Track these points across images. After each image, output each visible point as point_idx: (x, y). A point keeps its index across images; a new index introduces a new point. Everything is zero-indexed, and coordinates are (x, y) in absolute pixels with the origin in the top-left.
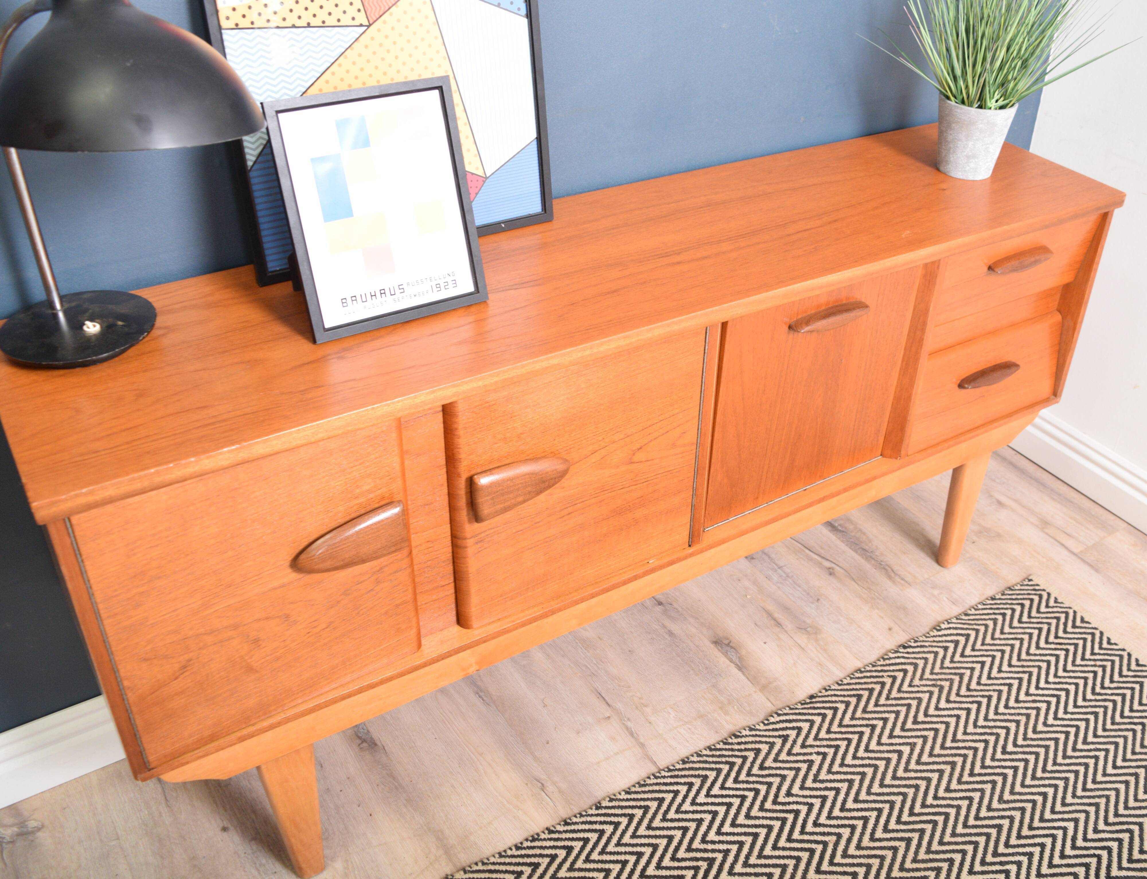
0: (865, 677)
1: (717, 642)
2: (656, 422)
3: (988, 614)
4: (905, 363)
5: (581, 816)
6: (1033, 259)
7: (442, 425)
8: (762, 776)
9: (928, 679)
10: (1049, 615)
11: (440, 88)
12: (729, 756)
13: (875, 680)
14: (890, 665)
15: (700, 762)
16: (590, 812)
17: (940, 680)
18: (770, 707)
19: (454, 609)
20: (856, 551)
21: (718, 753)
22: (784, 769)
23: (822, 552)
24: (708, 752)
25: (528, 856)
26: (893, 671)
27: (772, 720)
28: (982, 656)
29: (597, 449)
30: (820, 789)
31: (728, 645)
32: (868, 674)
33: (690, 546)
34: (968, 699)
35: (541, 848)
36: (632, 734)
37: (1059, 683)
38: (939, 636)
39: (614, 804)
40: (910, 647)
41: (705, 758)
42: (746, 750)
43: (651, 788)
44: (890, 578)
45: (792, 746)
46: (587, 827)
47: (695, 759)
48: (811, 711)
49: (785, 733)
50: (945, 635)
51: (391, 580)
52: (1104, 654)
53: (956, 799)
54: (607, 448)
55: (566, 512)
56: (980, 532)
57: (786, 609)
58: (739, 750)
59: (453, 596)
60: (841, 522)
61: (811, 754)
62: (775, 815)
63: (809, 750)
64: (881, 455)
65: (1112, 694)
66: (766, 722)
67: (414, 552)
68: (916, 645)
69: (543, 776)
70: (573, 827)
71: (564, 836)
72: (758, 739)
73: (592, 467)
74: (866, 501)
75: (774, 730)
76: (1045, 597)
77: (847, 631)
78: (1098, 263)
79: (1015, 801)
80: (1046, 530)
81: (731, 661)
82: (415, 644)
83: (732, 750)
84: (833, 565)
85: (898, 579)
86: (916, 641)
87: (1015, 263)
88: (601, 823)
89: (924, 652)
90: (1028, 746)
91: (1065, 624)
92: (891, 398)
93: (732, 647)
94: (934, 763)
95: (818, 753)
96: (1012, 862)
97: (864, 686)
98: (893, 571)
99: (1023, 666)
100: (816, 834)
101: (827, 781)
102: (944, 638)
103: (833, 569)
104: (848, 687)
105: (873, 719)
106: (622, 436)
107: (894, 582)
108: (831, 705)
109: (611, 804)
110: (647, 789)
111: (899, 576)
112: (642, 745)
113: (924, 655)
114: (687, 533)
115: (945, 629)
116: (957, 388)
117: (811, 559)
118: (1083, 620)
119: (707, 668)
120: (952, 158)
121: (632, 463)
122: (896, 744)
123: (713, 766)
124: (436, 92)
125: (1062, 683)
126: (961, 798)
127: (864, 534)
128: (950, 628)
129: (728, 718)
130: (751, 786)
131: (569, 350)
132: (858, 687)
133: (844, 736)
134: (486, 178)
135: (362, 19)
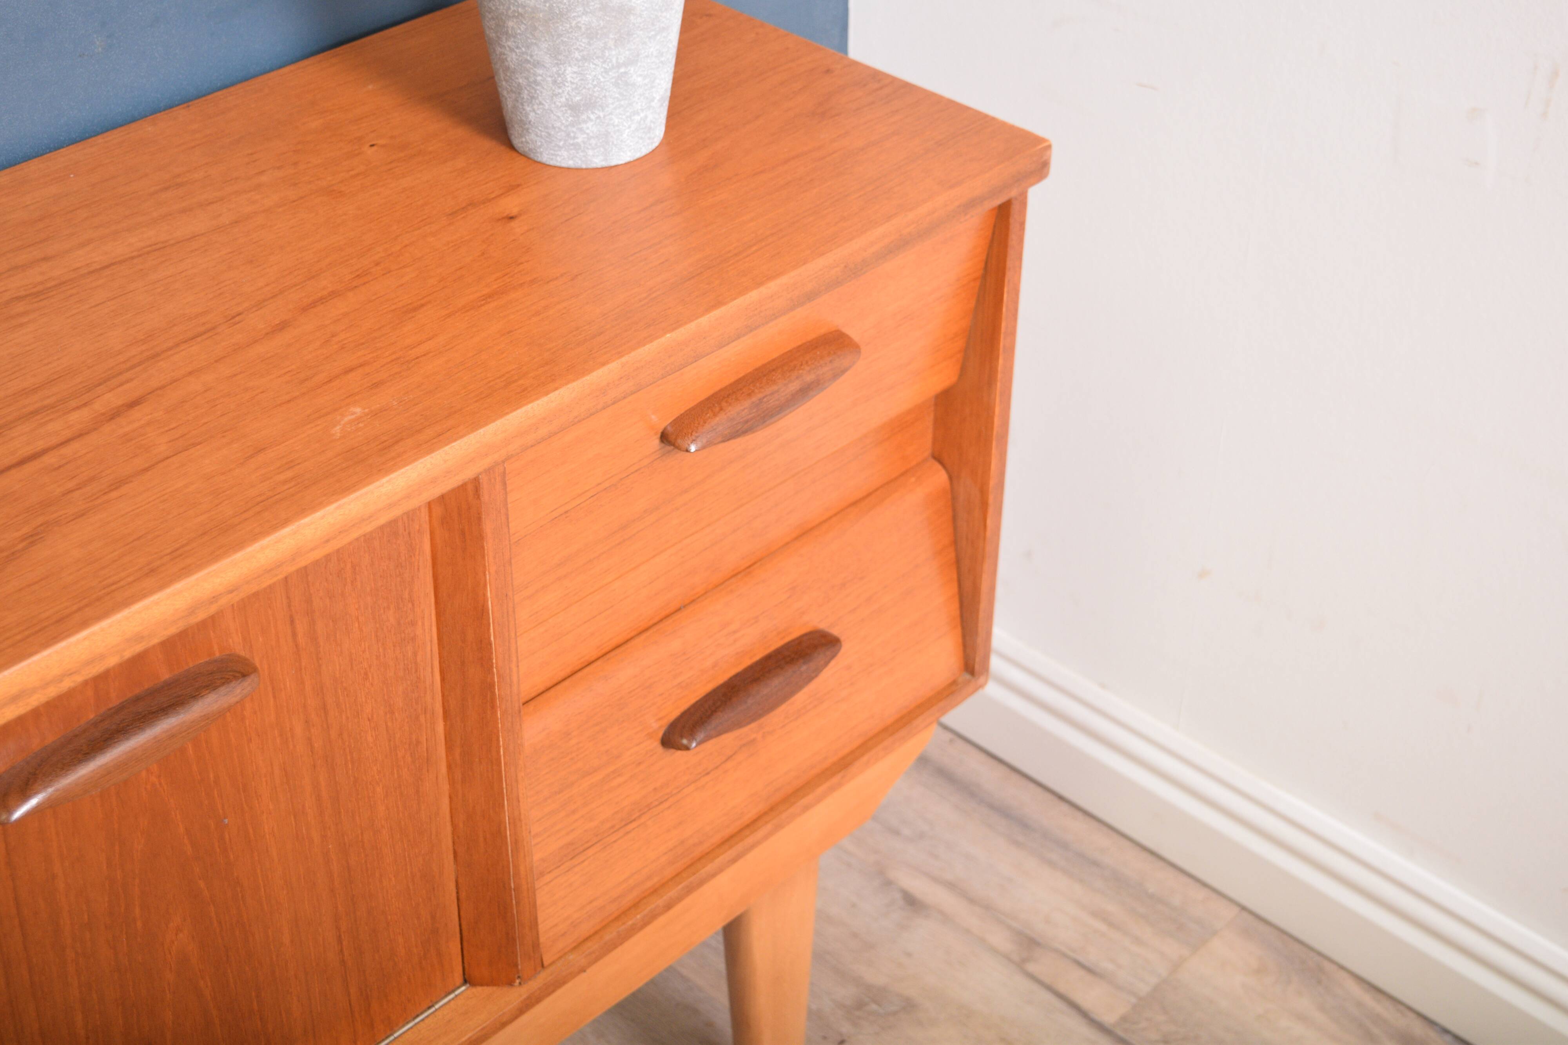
4: (457, 751)
6: (794, 386)
56: (860, 1005)
64: (465, 981)
78: (1013, 333)
87: (739, 410)
116: (660, 749)
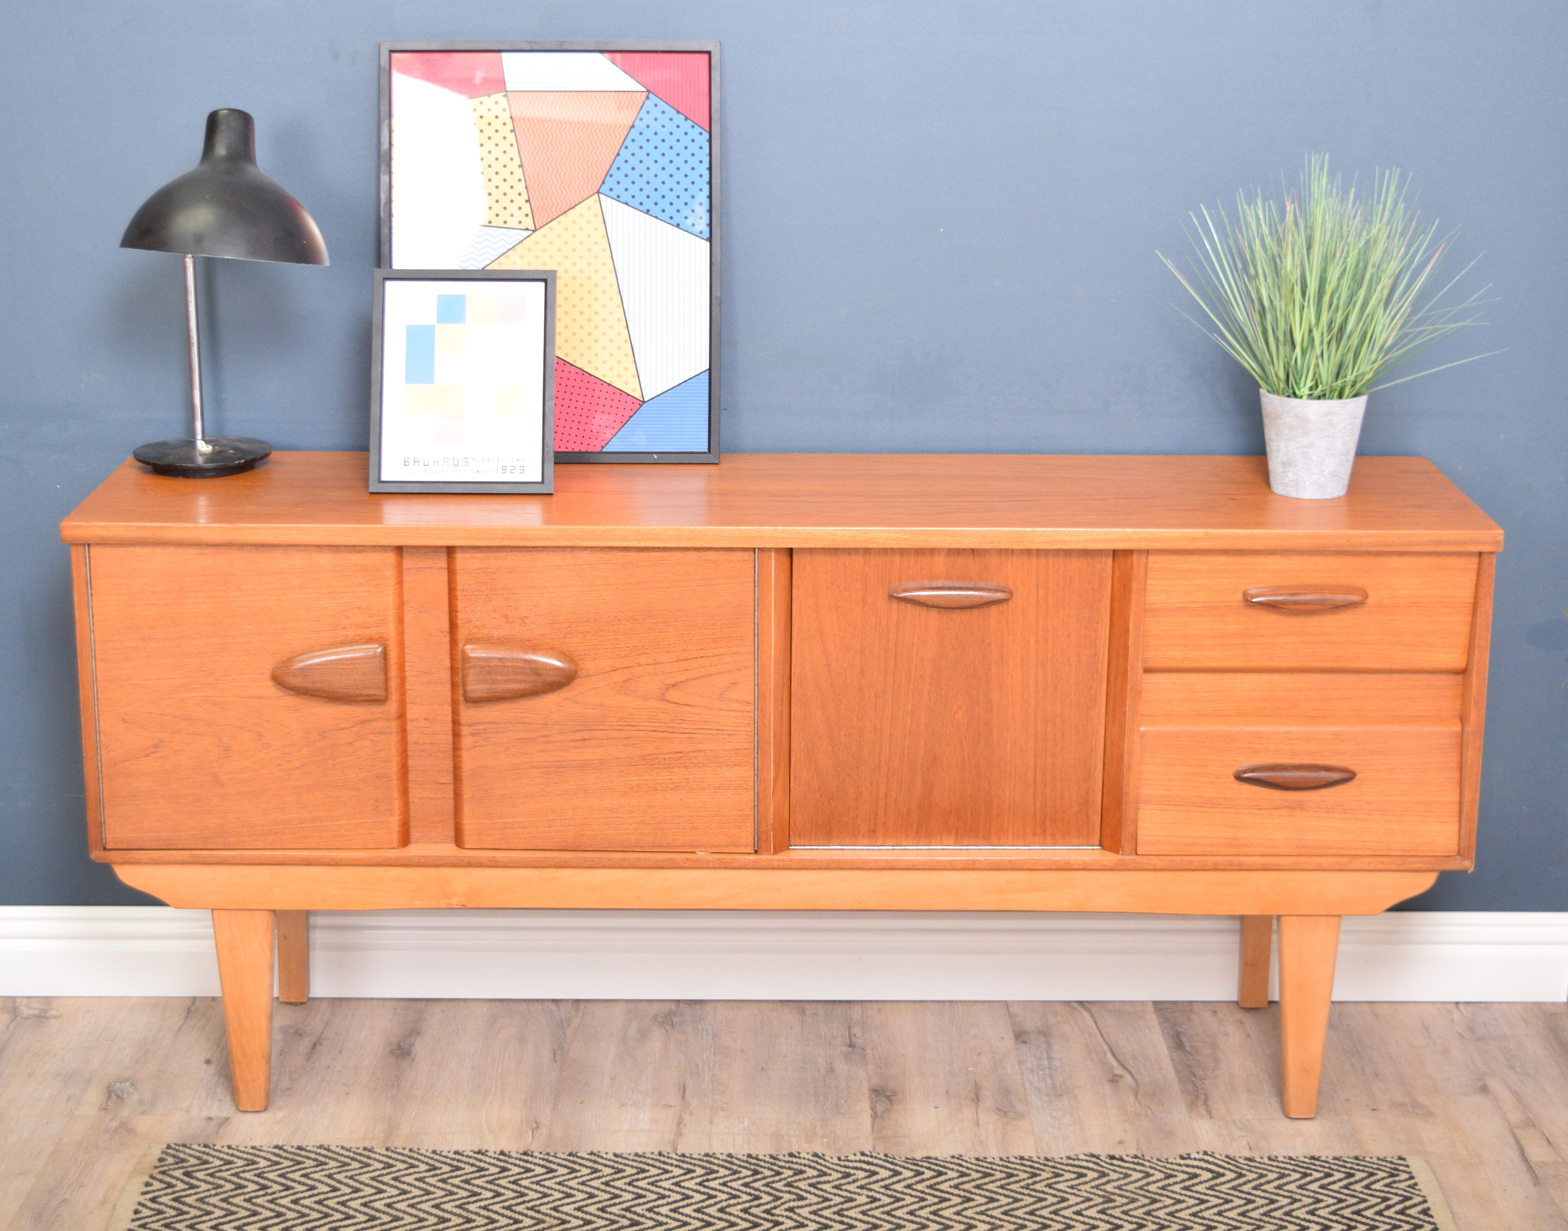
0: (1020, 1164)
1: (877, 1091)
2: (694, 656)
3: (1283, 1168)
5: (547, 1154)
7: (447, 585)
9: (1103, 1190)
10: (1377, 1193)
11: (546, 281)
12: (762, 1167)
13: (1030, 1169)
14: (1069, 1164)
15: (724, 1160)
16: (559, 1155)
19: (452, 821)
21: (754, 1161)
22: (813, 1193)
24: (744, 1157)
26: (1067, 1170)
28: (1213, 1196)
29: (619, 666)
31: (889, 1096)
32: (1028, 1163)
33: (756, 852)
36: (679, 1123)
39: (591, 1157)
40: (1122, 1159)
41: (734, 1160)
42: (789, 1168)
43: (644, 1160)
44: (1192, 1104)
45: (847, 1183)
46: (543, 1163)
47: (723, 1156)
48: (908, 1165)
49: (853, 1171)
51: (375, 741)
54: (630, 669)
55: (578, 736)
57: (1006, 1091)
58: (779, 1166)
59: (453, 803)
60: (1199, 1044)
61: (861, 1194)
62: (753, 1218)
63: (864, 1191)
64: (1100, 845)
68: (1132, 1161)
69: (546, 1122)
70: (528, 1158)
71: (512, 1160)
72: (814, 1165)
73: (612, 688)
74: (1066, 903)
75: (841, 1165)
76: (1400, 1177)
77: (1059, 1129)
80: (1516, 1130)
81: (873, 1108)
82: (401, 835)
83: (773, 1164)
84: (1126, 1074)
85: (1201, 1108)
86: (1136, 1157)
88: (560, 1165)
89: (1134, 1169)
91: (1389, 1207)
93: (890, 1100)
95: (870, 1197)
97: (1007, 1170)
98: (1205, 1100)
103: (1122, 1077)
104: (986, 1164)
105: (979, 1194)
106: (650, 661)
107: (1192, 1110)
108: (941, 1169)
109: (588, 1157)
110: (640, 1159)
111: (1207, 1107)
112: (680, 1134)
113: (1131, 1172)
114: (750, 833)
116: (1235, 781)
117: (1103, 1063)
118: (1424, 1210)
119: (835, 1104)
121: (664, 700)
122: (978, 1220)
123: (736, 1167)
124: (543, 284)
127: (1218, 1061)
129: (804, 1143)
130: (757, 1193)
132: (999, 1168)
133: (921, 1195)
134: (644, 402)
135: (529, 223)
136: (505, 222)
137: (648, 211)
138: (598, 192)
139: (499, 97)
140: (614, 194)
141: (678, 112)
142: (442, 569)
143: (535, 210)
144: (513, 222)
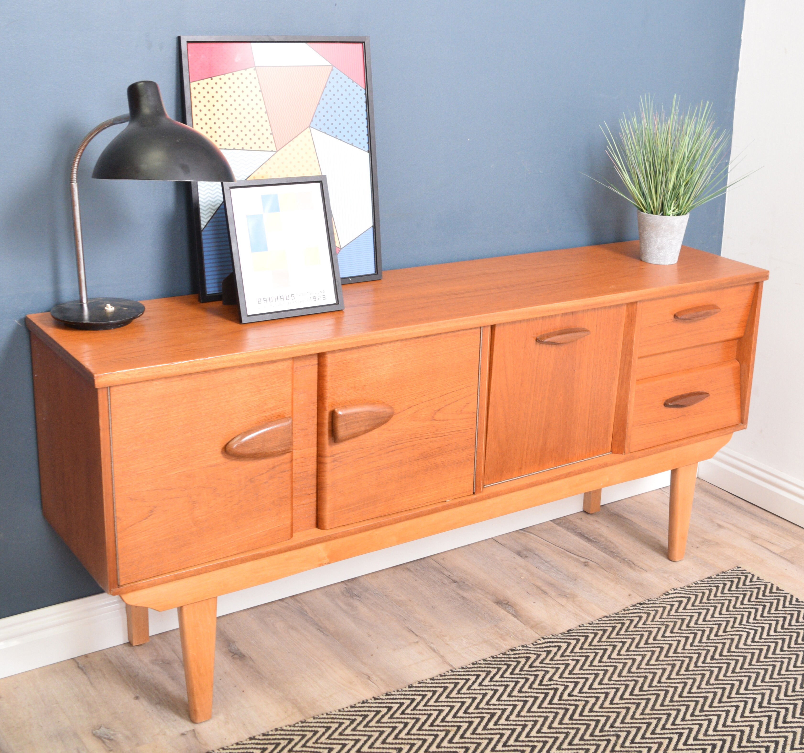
0: (609, 620)
1: (499, 602)
2: (450, 392)
3: (705, 586)
5: (398, 691)
6: (705, 311)
7: (317, 374)
8: (531, 671)
9: (658, 621)
10: (752, 587)
11: (321, 182)
12: (507, 661)
13: (618, 622)
14: (629, 614)
15: (485, 664)
16: (405, 689)
17: (667, 622)
18: (537, 636)
19: (315, 515)
20: (606, 553)
21: (499, 659)
22: (547, 667)
23: (580, 553)
24: (492, 659)
25: (360, 711)
26: (632, 617)
27: (539, 642)
28: (699, 609)
29: (411, 405)
30: (574, 678)
31: (507, 604)
32: (612, 619)
33: (474, 493)
34: (687, 632)
35: (369, 707)
36: (434, 651)
37: (757, 623)
38: (668, 598)
39: (422, 685)
40: (646, 604)
41: (489, 662)
42: (519, 657)
43: (449, 677)
44: (631, 567)
45: (554, 656)
46: (402, 697)
47: (482, 662)
48: (568, 637)
49: (549, 649)
50: (672, 598)
51: (279, 477)
52: (793, 607)
53: (675, 683)
54: (418, 406)
55: (391, 449)
56: (703, 542)
57: (550, 584)
58: (514, 658)
59: (315, 504)
60: (595, 537)
61: (568, 660)
62: (540, 691)
63: (567, 658)
64: (611, 451)
65: (797, 629)
66: (535, 644)
67: (294, 462)
68: (649, 602)
69: (369, 672)
70: (392, 697)
71: (386, 701)
72: (528, 652)
73: (408, 418)
75: (540, 648)
76: (750, 576)
77: (597, 596)
78: (758, 322)
79: (718, 684)
80: (754, 541)
81: (509, 612)
82: (289, 532)
83: (509, 658)
84: (587, 560)
85: (637, 568)
86: (649, 601)
88: (412, 695)
89: (656, 607)
90: (731, 656)
91: (764, 592)
92: (614, 406)
93: (509, 605)
94: (659, 665)
95: (573, 660)
96: (714, 715)
97: (609, 625)
98: (633, 563)
99: (730, 614)
100: (571, 700)
101: (579, 674)
102: (671, 600)
103: (587, 562)
104: (597, 625)
105: (615, 642)
106: (427, 399)
107: (634, 570)
108: (584, 634)
109: (420, 685)
110: (446, 677)
111: (638, 566)
112: (442, 657)
113: (656, 609)
114: (471, 482)
115: (672, 593)
116: (663, 406)
117: (571, 557)
118: (778, 589)
119: (490, 616)
120: (648, 250)
121: (434, 420)
122: (631, 655)
123: (495, 666)
124: (319, 185)
125: (759, 623)
126: (678, 683)
127: (613, 543)
128: (676, 593)
129: (506, 642)
130: (523, 676)
131: (395, 329)
132: (604, 625)
133: (593, 651)
134: (341, 249)
135: (273, 147)
136: (260, 147)
137: (336, 136)
138: (310, 127)
139: (251, 70)
140: (318, 127)
141: (349, 78)
142: (315, 365)
143: (276, 139)
144: (264, 147)
